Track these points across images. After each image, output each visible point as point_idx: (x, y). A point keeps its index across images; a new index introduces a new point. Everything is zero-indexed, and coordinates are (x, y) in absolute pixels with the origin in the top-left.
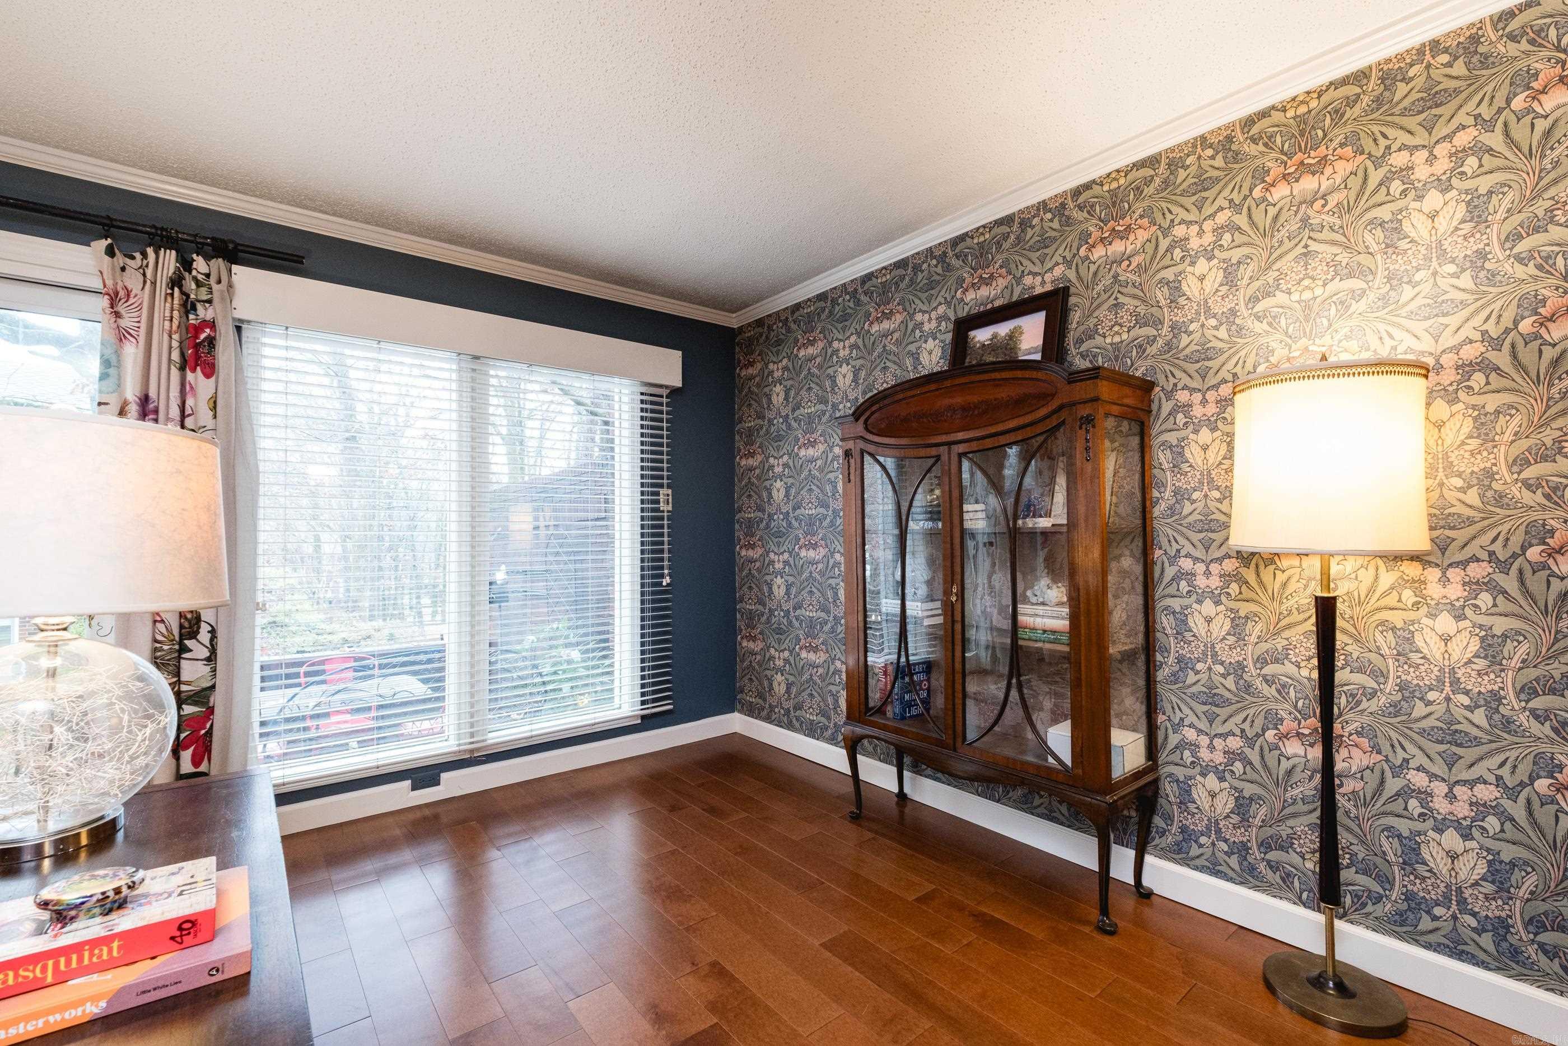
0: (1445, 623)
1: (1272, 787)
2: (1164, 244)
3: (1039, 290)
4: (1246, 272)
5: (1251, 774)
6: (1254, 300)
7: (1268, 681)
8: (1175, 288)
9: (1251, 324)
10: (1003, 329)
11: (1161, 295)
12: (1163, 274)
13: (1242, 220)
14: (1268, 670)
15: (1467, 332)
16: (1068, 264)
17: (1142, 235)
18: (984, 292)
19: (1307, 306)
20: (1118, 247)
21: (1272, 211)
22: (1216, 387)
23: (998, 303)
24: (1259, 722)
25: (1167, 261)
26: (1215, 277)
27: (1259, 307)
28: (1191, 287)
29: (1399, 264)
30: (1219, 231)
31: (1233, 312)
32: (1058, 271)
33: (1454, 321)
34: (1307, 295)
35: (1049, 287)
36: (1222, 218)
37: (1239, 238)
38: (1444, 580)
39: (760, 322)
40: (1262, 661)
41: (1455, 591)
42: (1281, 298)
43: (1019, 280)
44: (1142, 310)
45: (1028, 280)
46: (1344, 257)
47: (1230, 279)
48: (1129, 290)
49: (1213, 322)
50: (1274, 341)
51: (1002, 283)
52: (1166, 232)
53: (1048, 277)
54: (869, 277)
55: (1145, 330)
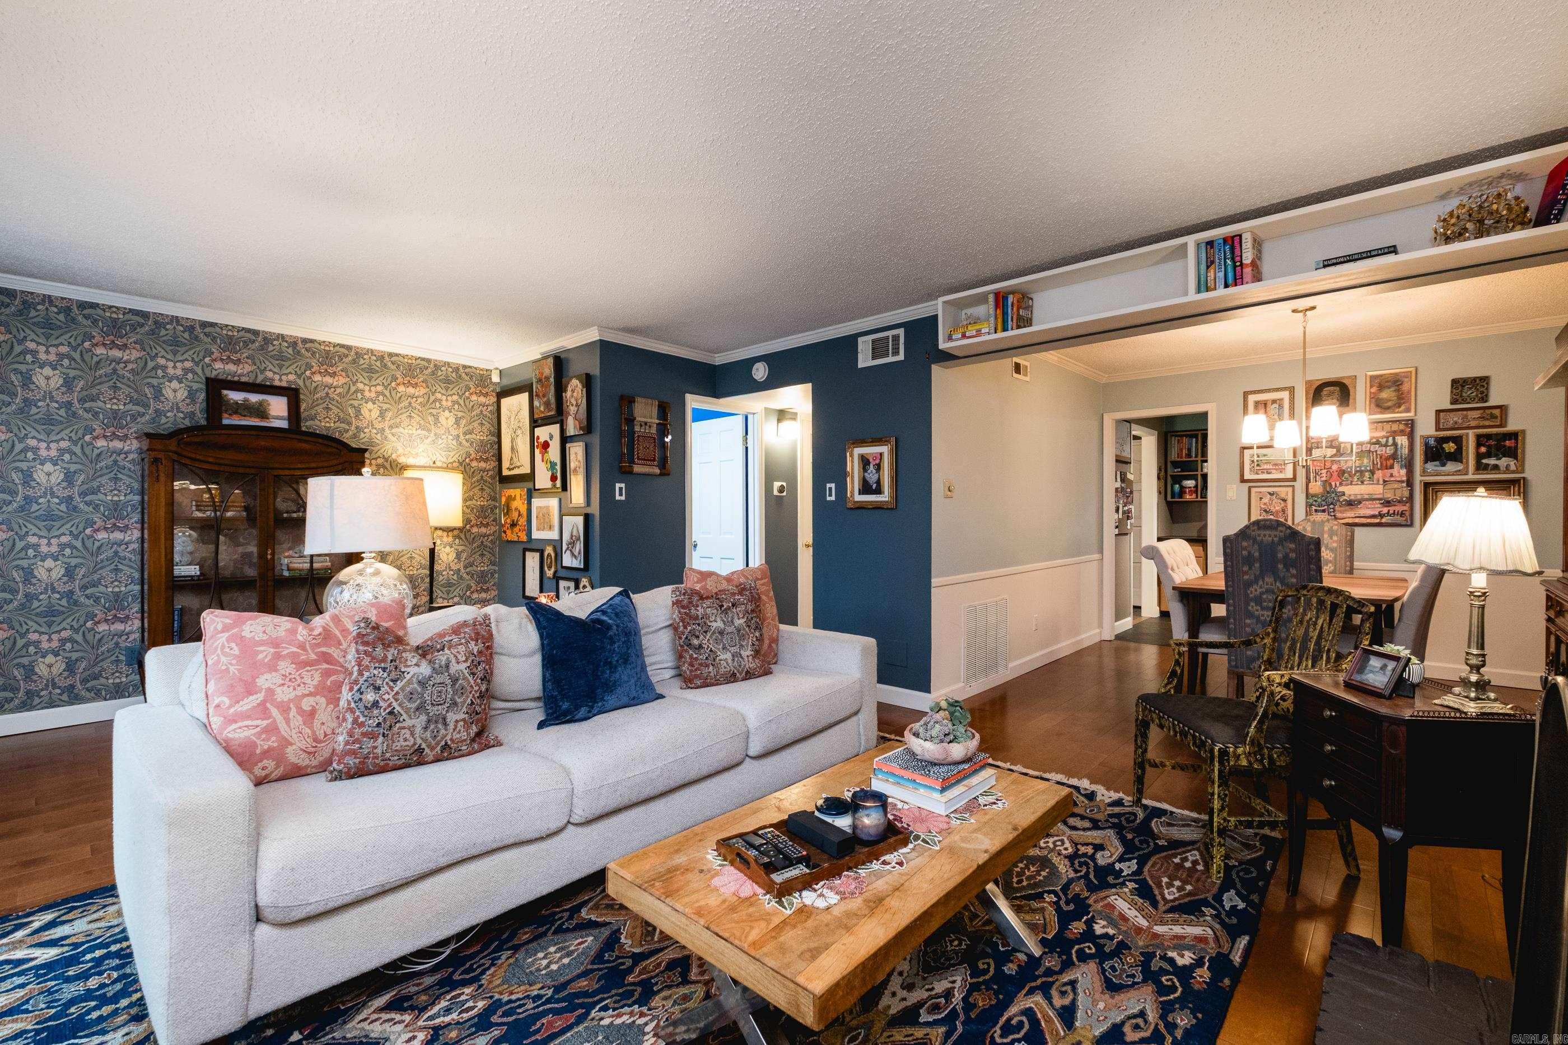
0: (448, 549)
2: (353, 388)
3: (277, 383)
4: (389, 415)
6: (391, 427)
8: (358, 410)
9: (390, 436)
10: (254, 398)
11: (351, 411)
12: (353, 402)
13: (387, 393)
15: (454, 459)
16: (299, 376)
17: (342, 380)
18: (231, 367)
19: (410, 436)
20: (328, 379)
21: (399, 395)
22: (376, 459)
23: (243, 379)
25: (354, 397)
26: (376, 413)
27: (394, 431)
28: (365, 412)
29: (438, 431)
30: (378, 393)
31: (383, 430)
32: (292, 377)
33: (452, 454)
34: (410, 432)
35: (284, 384)
36: (380, 388)
37: (386, 400)
38: (448, 536)
41: (451, 539)
42: (401, 430)
43: (262, 372)
44: (342, 415)
45: (269, 374)
46: (422, 422)
47: (382, 414)
48: (334, 403)
49: (375, 431)
50: (399, 446)
51: (248, 368)
52: (354, 383)
53: (284, 378)
54: (94, 306)
55: (343, 425)
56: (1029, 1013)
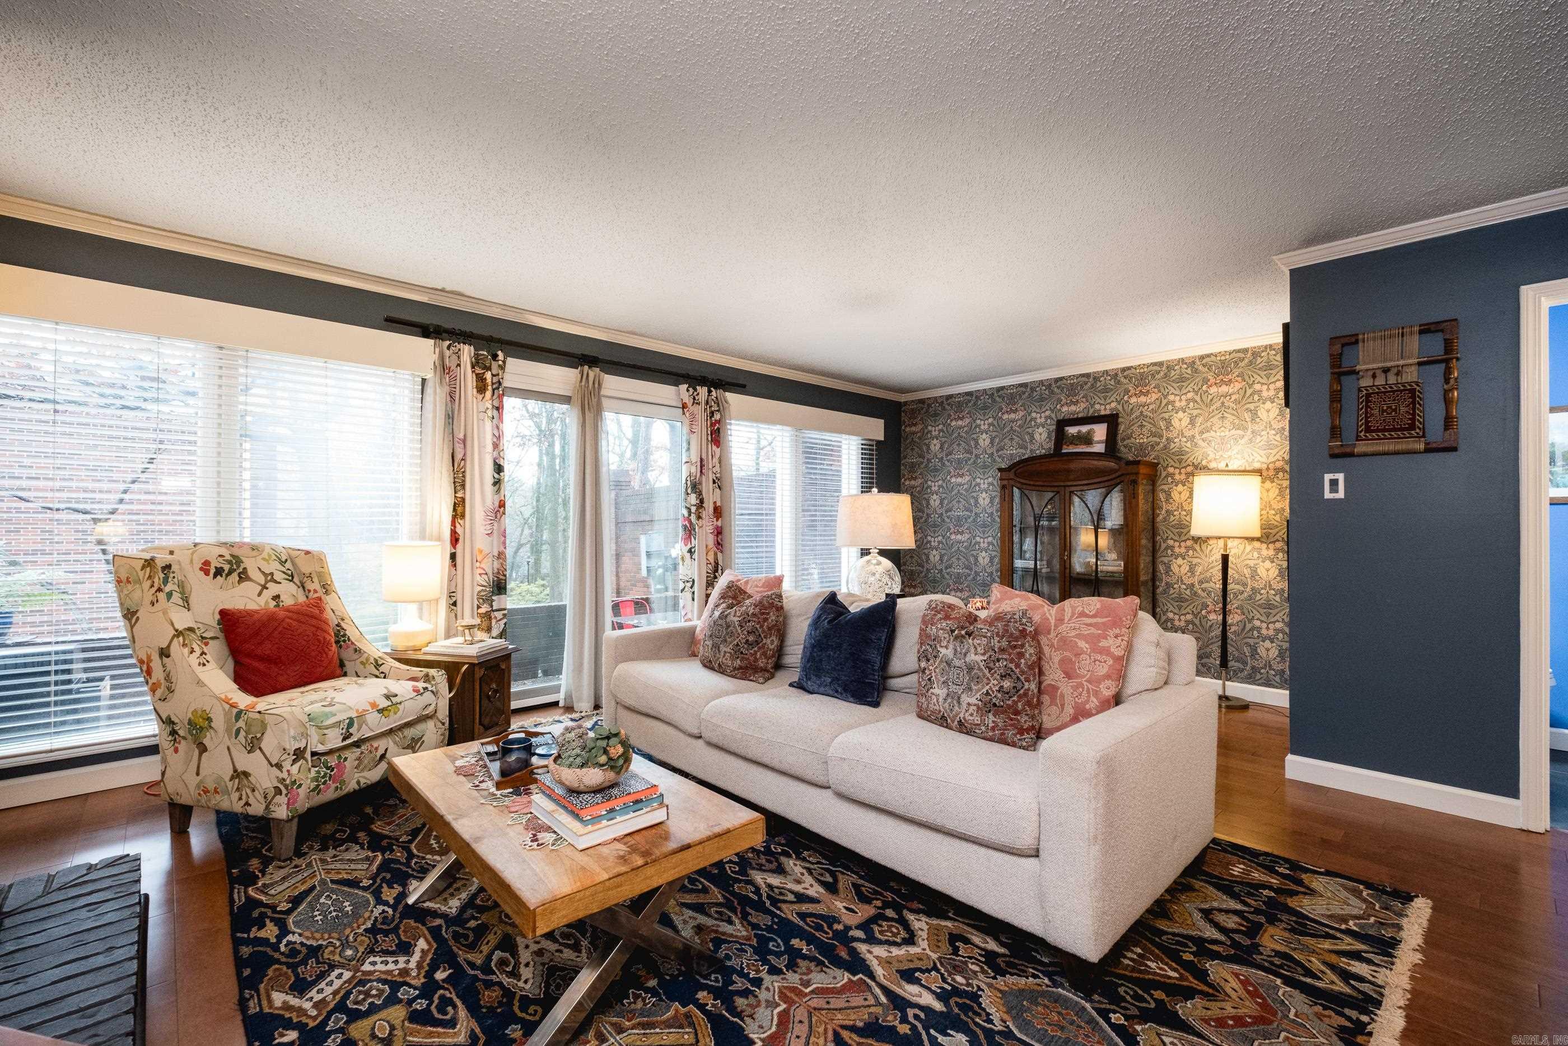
0: (1268, 564)
1: (1204, 632)
2: (1164, 402)
3: (1103, 413)
4: (1200, 420)
5: (1196, 629)
6: (1202, 433)
7: (1204, 590)
8: (1169, 423)
9: (1200, 443)
10: (1084, 429)
11: (1162, 424)
12: (1164, 415)
13: (1198, 398)
14: (1203, 586)
15: (1278, 457)
16: (1119, 403)
17: (1154, 396)
18: (1073, 408)
19: (1222, 438)
20: (1143, 399)
21: (1210, 397)
22: (1185, 467)
23: (1080, 415)
24: (1199, 607)
25: (1165, 410)
26: (1186, 421)
27: (1204, 436)
28: (1175, 422)
29: (1256, 427)
30: (1188, 401)
31: (1194, 437)
32: (1113, 405)
33: (1274, 452)
34: (1223, 434)
35: (1108, 412)
36: (1190, 395)
37: (1196, 406)
38: (1268, 548)
39: (922, 401)
40: (1201, 582)
41: (1271, 552)
42: (1212, 433)
43: (1092, 406)
44: (1154, 430)
45: (1097, 407)
46: (1237, 421)
47: (1192, 422)
48: (1148, 419)
49: (1185, 439)
50: (1210, 451)
51: (1083, 406)
52: (1165, 397)
53: (1108, 407)
54: (1003, 388)
55: (1155, 439)
56: (452, 1023)
